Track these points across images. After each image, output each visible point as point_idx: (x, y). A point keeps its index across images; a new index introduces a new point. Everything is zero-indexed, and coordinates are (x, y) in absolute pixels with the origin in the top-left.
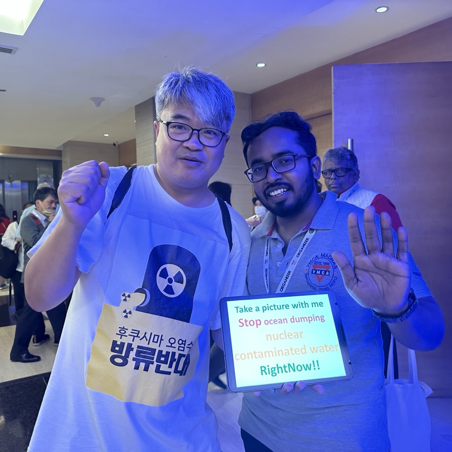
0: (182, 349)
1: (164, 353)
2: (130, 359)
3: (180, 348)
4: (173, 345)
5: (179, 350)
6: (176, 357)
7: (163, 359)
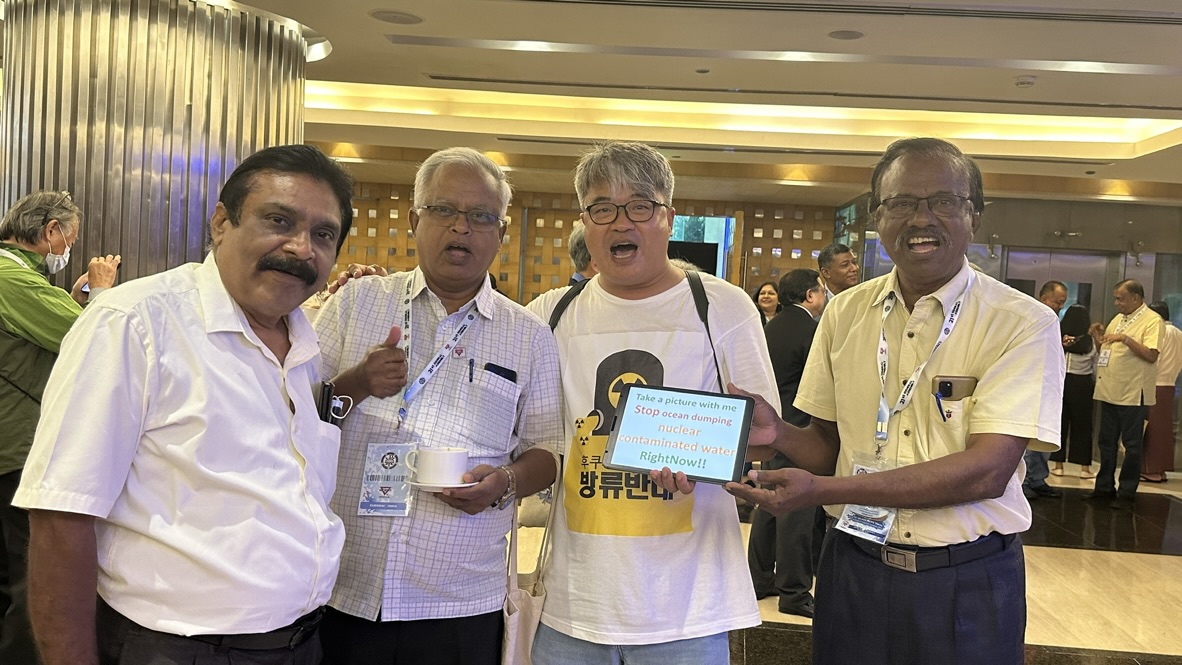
1: (632, 476)
2: (596, 488)
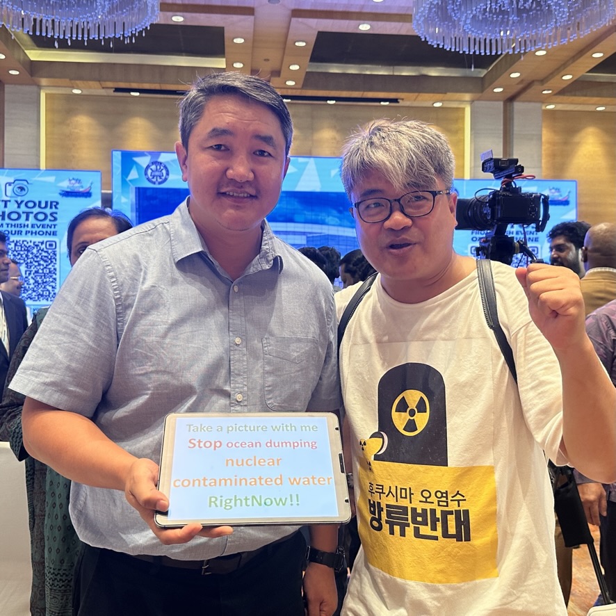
0: (445, 504)
1: (419, 511)
3: (441, 503)
4: (428, 500)
5: (439, 505)
6: (439, 515)
7: (419, 519)
